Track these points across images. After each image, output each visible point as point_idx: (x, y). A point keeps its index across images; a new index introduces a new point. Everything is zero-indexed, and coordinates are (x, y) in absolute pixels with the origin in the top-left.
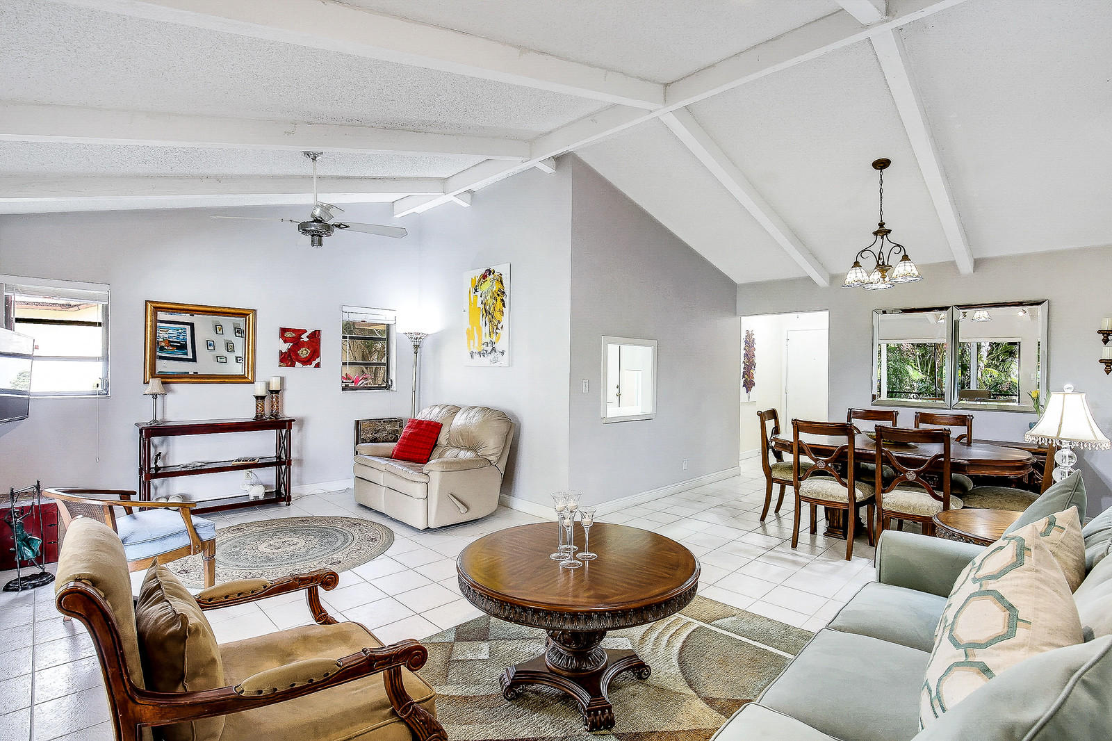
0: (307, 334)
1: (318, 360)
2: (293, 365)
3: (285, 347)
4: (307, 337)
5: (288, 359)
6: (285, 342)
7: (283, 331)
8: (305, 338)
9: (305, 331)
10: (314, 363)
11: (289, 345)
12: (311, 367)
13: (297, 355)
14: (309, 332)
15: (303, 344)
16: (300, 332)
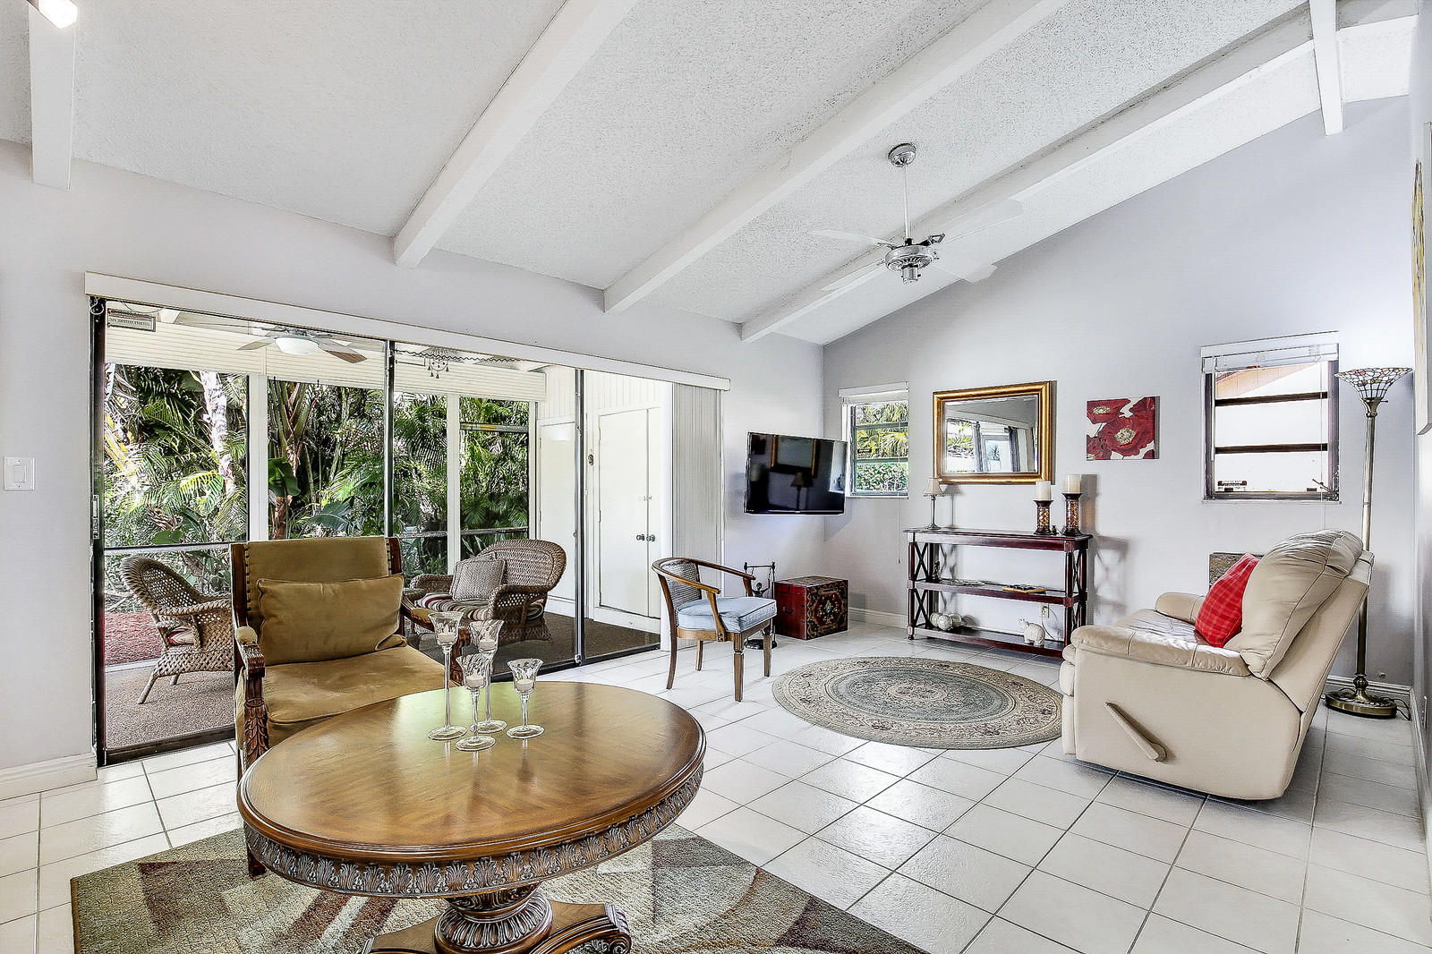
0: (1130, 405)
1: (1150, 446)
2: (1107, 457)
3: (1094, 430)
4: (1131, 410)
5: (1100, 447)
6: (1094, 422)
7: (1092, 405)
8: (1126, 412)
9: (1126, 401)
10: (1143, 451)
11: (1099, 426)
12: (1137, 460)
13: (1114, 440)
14: (1134, 402)
15: (1123, 423)
16: (1118, 404)
